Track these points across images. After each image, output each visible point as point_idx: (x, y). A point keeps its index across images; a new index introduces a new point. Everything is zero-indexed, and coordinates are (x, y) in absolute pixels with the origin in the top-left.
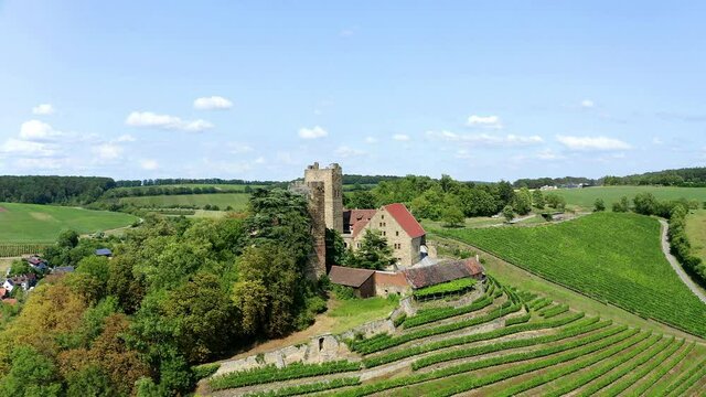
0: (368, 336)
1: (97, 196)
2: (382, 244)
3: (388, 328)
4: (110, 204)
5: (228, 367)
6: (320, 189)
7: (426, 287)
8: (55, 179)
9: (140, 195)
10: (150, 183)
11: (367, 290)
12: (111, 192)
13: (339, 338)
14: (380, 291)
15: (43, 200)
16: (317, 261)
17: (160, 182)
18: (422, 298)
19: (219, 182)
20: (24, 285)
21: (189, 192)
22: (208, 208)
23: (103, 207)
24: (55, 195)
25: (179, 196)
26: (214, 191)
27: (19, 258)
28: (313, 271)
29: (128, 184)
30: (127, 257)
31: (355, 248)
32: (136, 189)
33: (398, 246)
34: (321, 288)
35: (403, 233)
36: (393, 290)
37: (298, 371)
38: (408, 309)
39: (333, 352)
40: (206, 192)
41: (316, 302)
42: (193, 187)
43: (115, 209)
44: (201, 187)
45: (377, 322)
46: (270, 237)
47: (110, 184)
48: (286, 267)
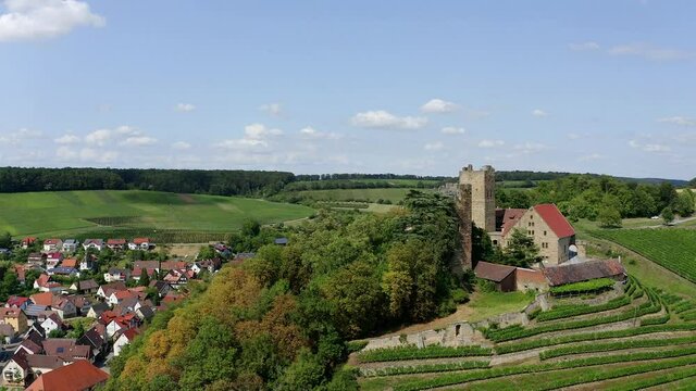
0: (503, 326)
1: (278, 190)
2: (529, 243)
3: (522, 320)
4: (290, 196)
5: (375, 344)
6: (467, 191)
7: (564, 284)
8: (240, 173)
9: (318, 188)
10: (328, 177)
11: (508, 284)
12: (291, 186)
13: (474, 325)
14: (520, 286)
15: (230, 192)
16: (464, 257)
17: (337, 177)
18: (558, 295)
19: (393, 177)
20: (210, 268)
21: (365, 187)
22: (381, 202)
23: (284, 200)
24: (239, 187)
25: (354, 191)
26: (387, 186)
27: (206, 245)
28: (459, 265)
29: (307, 178)
30: (297, 246)
31: (504, 245)
32: (315, 183)
33: (545, 245)
34: (467, 281)
35: (551, 233)
36: (532, 286)
37: (435, 352)
38: (544, 305)
39: (468, 337)
40: (380, 186)
41: (459, 294)
42: (367, 182)
43: (295, 201)
44: (375, 182)
45: (512, 314)
46: (422, 234)
47: (290, 178)
48: (430, 261)
